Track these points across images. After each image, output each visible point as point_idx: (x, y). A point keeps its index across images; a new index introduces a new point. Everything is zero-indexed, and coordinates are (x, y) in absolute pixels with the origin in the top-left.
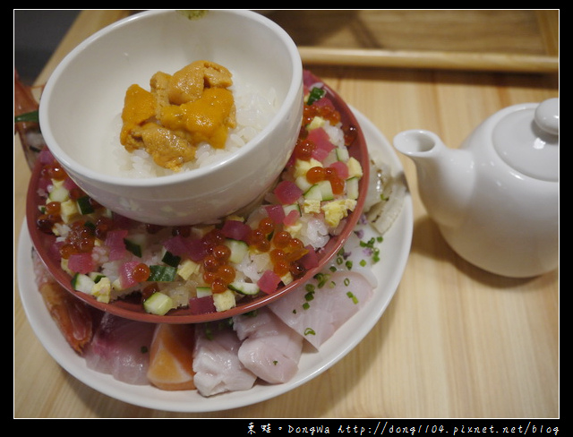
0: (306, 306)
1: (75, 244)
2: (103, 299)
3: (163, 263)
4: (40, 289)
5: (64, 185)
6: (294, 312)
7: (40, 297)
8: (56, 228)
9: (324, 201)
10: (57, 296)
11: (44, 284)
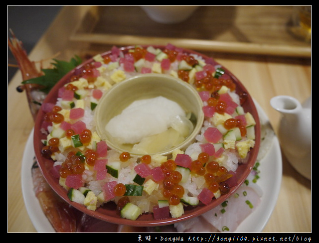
0: (223, 211)
1: (70, 168)
2: (92, 208)
3: (133, 182)
4: (37, 195)
5: (61, 127)
6: (216, 215)
7: (36, 201)
8: (54, 155)
9: (238, 140)
10: (50, 201)
11: (40, 192)
